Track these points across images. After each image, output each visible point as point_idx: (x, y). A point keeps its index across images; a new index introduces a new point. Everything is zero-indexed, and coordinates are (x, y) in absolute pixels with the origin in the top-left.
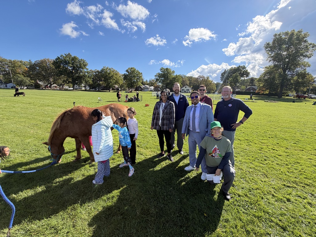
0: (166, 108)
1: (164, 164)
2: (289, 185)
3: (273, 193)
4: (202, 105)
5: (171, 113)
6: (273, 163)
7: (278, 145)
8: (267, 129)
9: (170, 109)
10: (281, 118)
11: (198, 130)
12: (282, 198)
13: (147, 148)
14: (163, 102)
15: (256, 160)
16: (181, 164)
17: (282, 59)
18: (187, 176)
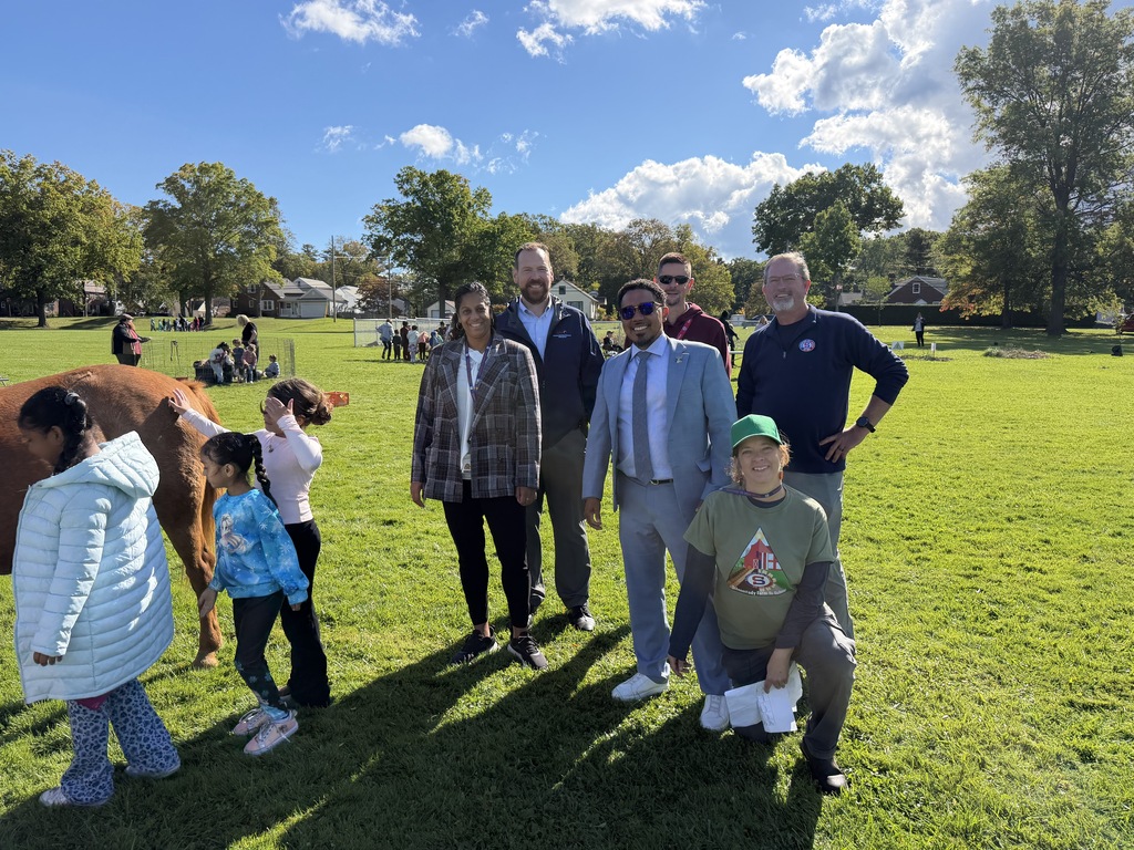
0: (487, 374)
1: (496, 687)
2: (1090, 700)
3: (1025, 738)
4: (679, 345)
5: (520, 400)
6: (1024, 626)
7: (1048, 547)
8: (997, 483)
9: (514, 381)
10: (1061, 430)
11: (662, 473)
12: (1060, 750)
13: (384, 623)
14: (468, 346)
15: (956, 622)
16: (593, 676)
17: (1046, 137)
18: (627, 723)
